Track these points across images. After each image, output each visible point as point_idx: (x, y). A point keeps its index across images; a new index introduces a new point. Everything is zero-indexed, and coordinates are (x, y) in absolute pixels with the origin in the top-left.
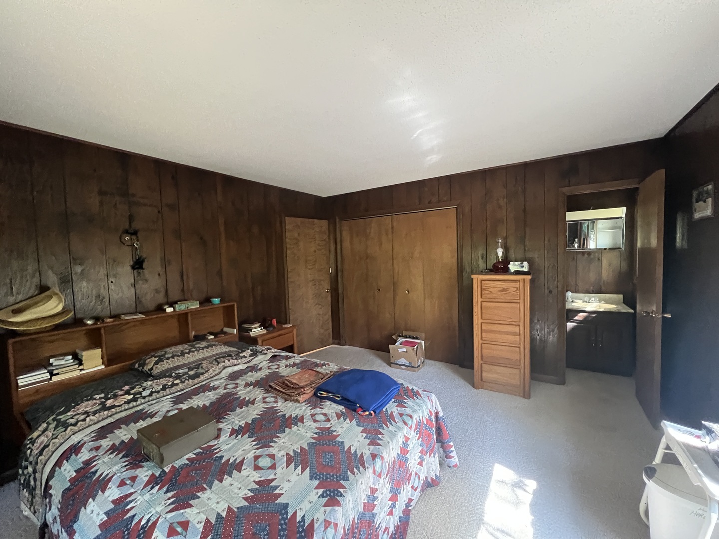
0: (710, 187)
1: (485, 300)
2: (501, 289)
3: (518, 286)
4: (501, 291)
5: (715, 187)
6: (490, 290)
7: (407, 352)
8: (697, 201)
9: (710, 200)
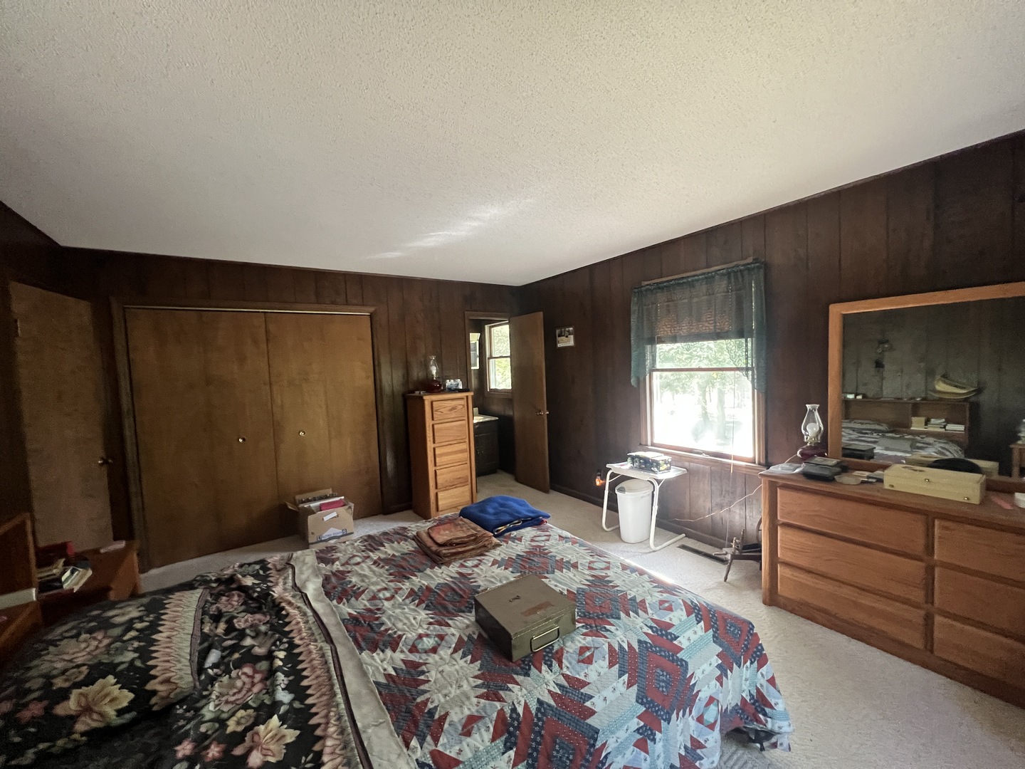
0: (571, 329)
1: (438, 422)
2: (450, 408)
3: (463, 403)
4: (450, 410)
5: (574, 329)
6: (441, 410)
7: (338, 516)
8: (559, 336)
9: (572, 337)
